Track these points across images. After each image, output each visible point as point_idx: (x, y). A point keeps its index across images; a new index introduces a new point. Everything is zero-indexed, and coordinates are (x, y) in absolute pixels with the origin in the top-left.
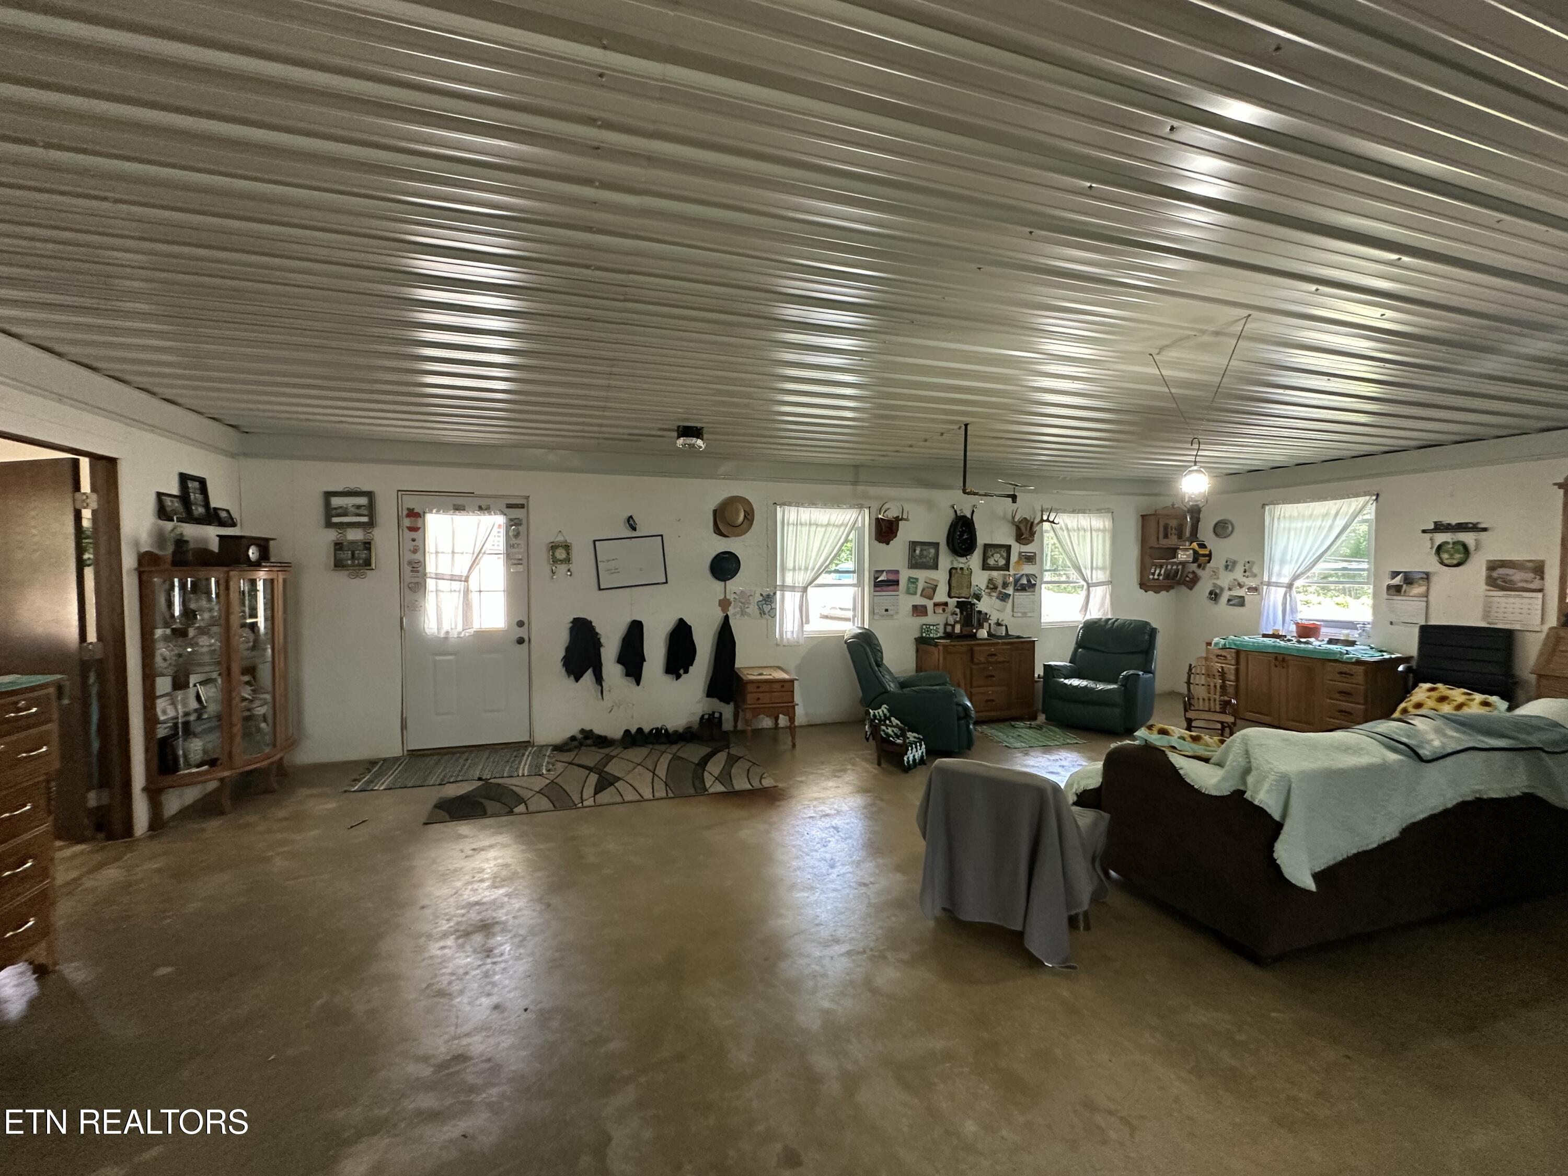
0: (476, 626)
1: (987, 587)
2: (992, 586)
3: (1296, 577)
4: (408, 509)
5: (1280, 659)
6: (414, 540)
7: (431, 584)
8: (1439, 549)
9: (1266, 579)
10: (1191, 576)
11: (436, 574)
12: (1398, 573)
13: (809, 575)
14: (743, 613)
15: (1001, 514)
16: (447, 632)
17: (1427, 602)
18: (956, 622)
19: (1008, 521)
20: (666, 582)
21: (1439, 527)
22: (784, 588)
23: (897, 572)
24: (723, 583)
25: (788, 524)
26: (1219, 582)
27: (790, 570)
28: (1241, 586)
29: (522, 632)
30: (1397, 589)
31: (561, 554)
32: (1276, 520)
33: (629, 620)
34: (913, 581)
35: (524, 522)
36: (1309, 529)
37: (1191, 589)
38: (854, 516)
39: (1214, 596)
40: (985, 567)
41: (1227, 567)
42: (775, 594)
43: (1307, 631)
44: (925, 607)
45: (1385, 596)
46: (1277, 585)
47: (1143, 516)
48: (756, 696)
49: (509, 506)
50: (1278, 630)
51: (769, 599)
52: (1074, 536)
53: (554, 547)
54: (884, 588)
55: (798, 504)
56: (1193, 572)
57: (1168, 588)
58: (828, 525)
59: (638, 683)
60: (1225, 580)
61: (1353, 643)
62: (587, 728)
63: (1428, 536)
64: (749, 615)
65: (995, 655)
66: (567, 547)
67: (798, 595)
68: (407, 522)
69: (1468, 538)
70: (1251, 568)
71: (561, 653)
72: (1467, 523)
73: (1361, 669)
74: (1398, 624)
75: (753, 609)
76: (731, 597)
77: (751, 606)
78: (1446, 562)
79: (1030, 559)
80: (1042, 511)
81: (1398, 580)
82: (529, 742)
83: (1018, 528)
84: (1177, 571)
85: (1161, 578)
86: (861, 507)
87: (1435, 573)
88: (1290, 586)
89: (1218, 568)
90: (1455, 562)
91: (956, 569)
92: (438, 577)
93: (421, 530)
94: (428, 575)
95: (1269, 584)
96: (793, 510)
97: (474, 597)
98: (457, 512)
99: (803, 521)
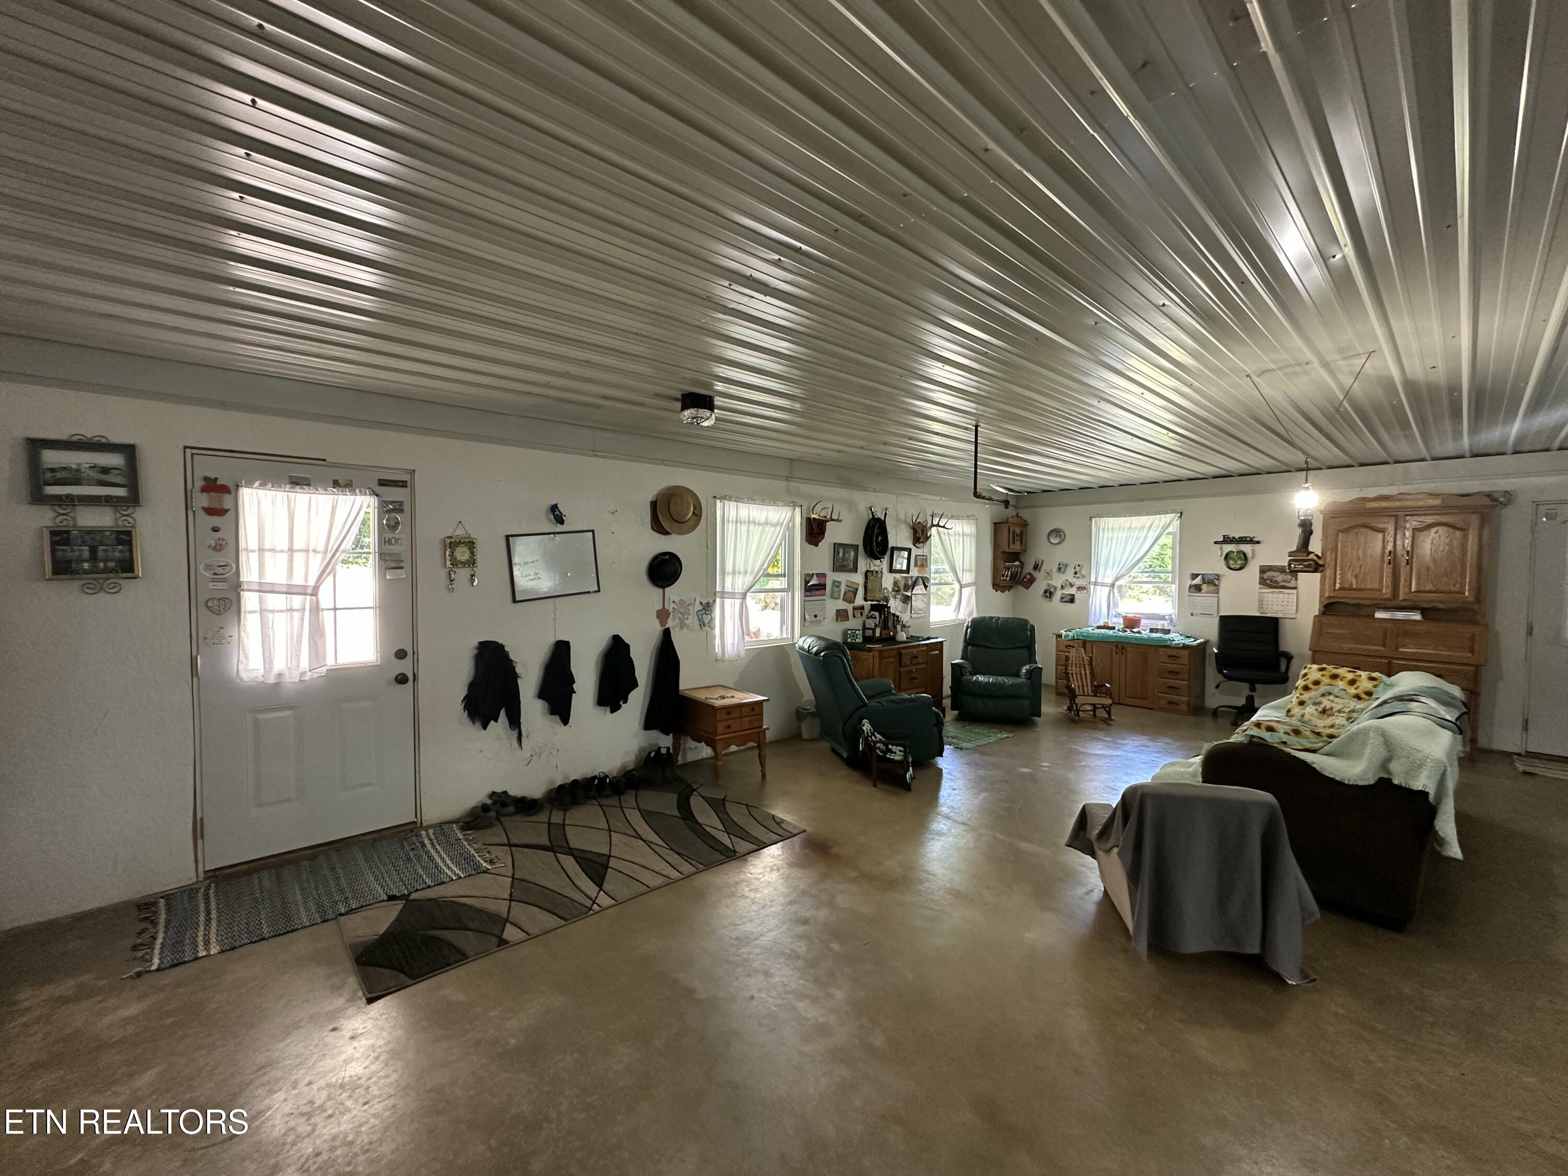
0: (330, 662)
1: (894, 590)
2: (896, 589)
3: (1117, 579)
4: (206, 479)
5: (1120, 646)
6: (216, 530)
7: (249, 600)
8: (1227, 557)
9: (1093, 579)
10: (1028, 577)
11: (260, 584)
12: (1197, 575)
13: (749, 579)
14: (682, 626)
15: (902, 517)
16: (280, 675)
17: (1218, 597)
18: (876, 626)
19: (908, 525)
20: (599, 591)
21: (1227, 540)
22: (723, 594)
23: (824, 575)
24: (661, 590)
25: (728, 521)
26: (1053, 583)
27: (728, 573)
28: (1071, 585)
29: (405, 667)
30: (1198, 588)
31: (462, 554)
32: (1101, 531)
33: (551, 640)
34: (837, 584)
35: (407, 507)
36: (1127, 539)
37: (1027, 589)
38: (789, 515)
39: (1049, 594)
40: (891, 570)
41: (1059, 569)
42: (714, 601)
43: (1131, 623)
44: (846, 611)
45: (1187, 593)
46: (1103, 585)
47: (995, 524)
48: (726, 723)
49: (383, 483)
50: (1107, 623)
51: (707, 608)
52: (952, 539)
53: (452, 544)
54: (814, 593)
55: (738, 499)
56: (1030, 574)
57: (1009, 588)
58: (767, 523)
59: (565, 721)
60: (1057, 580)
61: (1168, 632)
62: (499, 790)
63: (1218, 546)
64: (688, 627)
65: (916, 657)
66: (471, 545)
67: (738, 602)
68: (202, 500)
69: (1247, 548)
70: (1080, 570)
71: (462, 692)
72: (1246, 537)
73: (1186, 652)
74: (1197, 615)
75: (692, 620)
76: (670, 607)
77: (690, 617)
78: (1232, 566)
79: (923, 563)
80: (932, 516)
81: (1198, 581)
82: (414, 822)
83: (915, 531)
84: (1017, 573)
85: (1008, 578)
86: (794, 505)
87: (1224, 575)
88: (1113, 585)
89: (1051, 570)
90: (1238, 567)
91: (872, 572)
92: (264, 589)
93: (230, 515)
94: (245, 587)
95: (1096, 584)
96: (733, 504)
97: (327, 617)
98: (298, 488)
99: (742, 520)
